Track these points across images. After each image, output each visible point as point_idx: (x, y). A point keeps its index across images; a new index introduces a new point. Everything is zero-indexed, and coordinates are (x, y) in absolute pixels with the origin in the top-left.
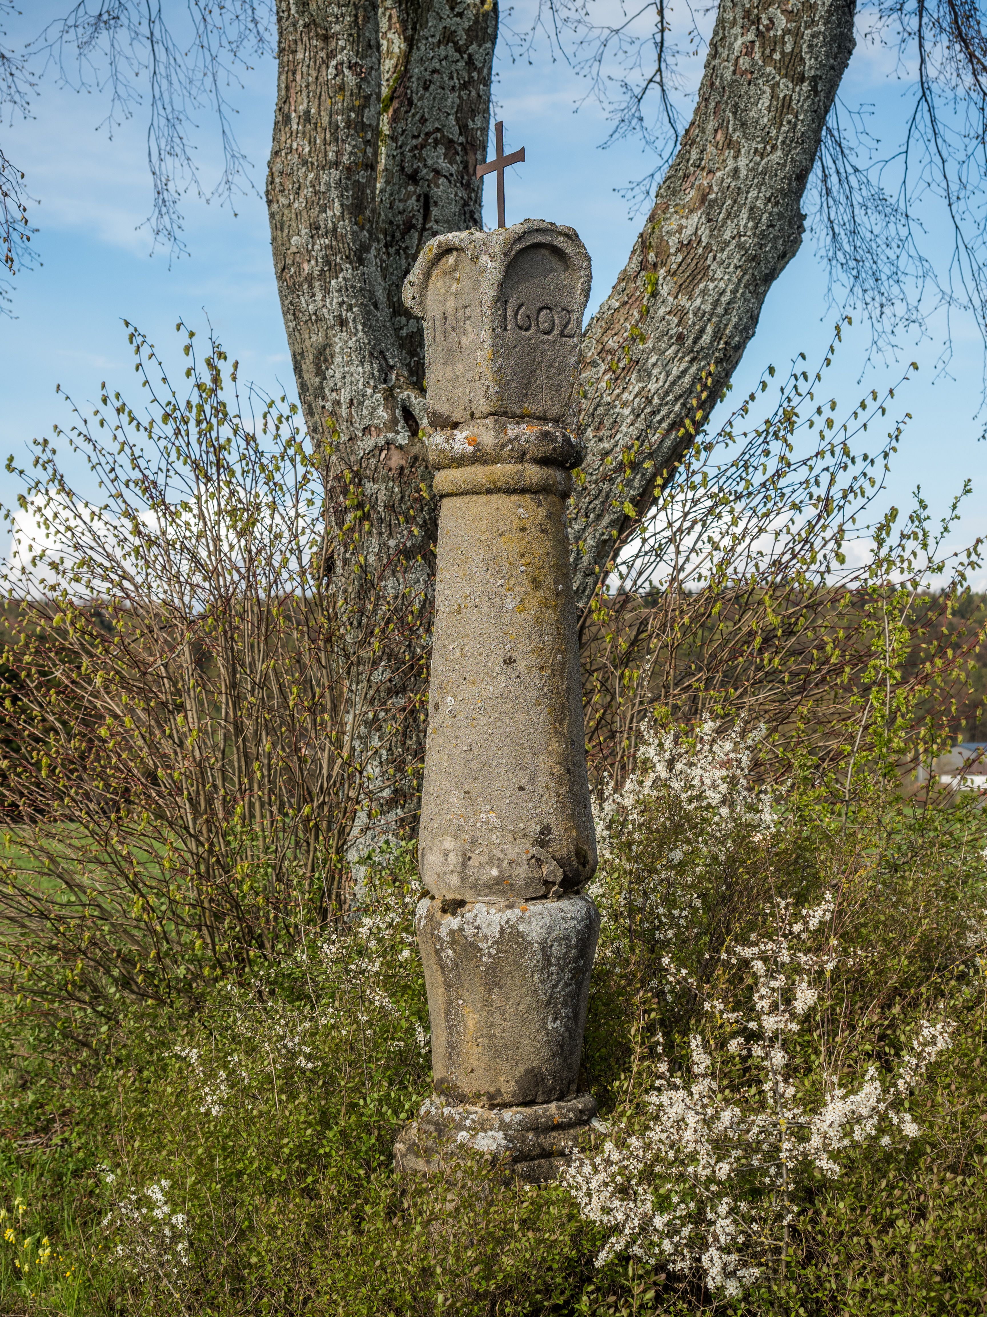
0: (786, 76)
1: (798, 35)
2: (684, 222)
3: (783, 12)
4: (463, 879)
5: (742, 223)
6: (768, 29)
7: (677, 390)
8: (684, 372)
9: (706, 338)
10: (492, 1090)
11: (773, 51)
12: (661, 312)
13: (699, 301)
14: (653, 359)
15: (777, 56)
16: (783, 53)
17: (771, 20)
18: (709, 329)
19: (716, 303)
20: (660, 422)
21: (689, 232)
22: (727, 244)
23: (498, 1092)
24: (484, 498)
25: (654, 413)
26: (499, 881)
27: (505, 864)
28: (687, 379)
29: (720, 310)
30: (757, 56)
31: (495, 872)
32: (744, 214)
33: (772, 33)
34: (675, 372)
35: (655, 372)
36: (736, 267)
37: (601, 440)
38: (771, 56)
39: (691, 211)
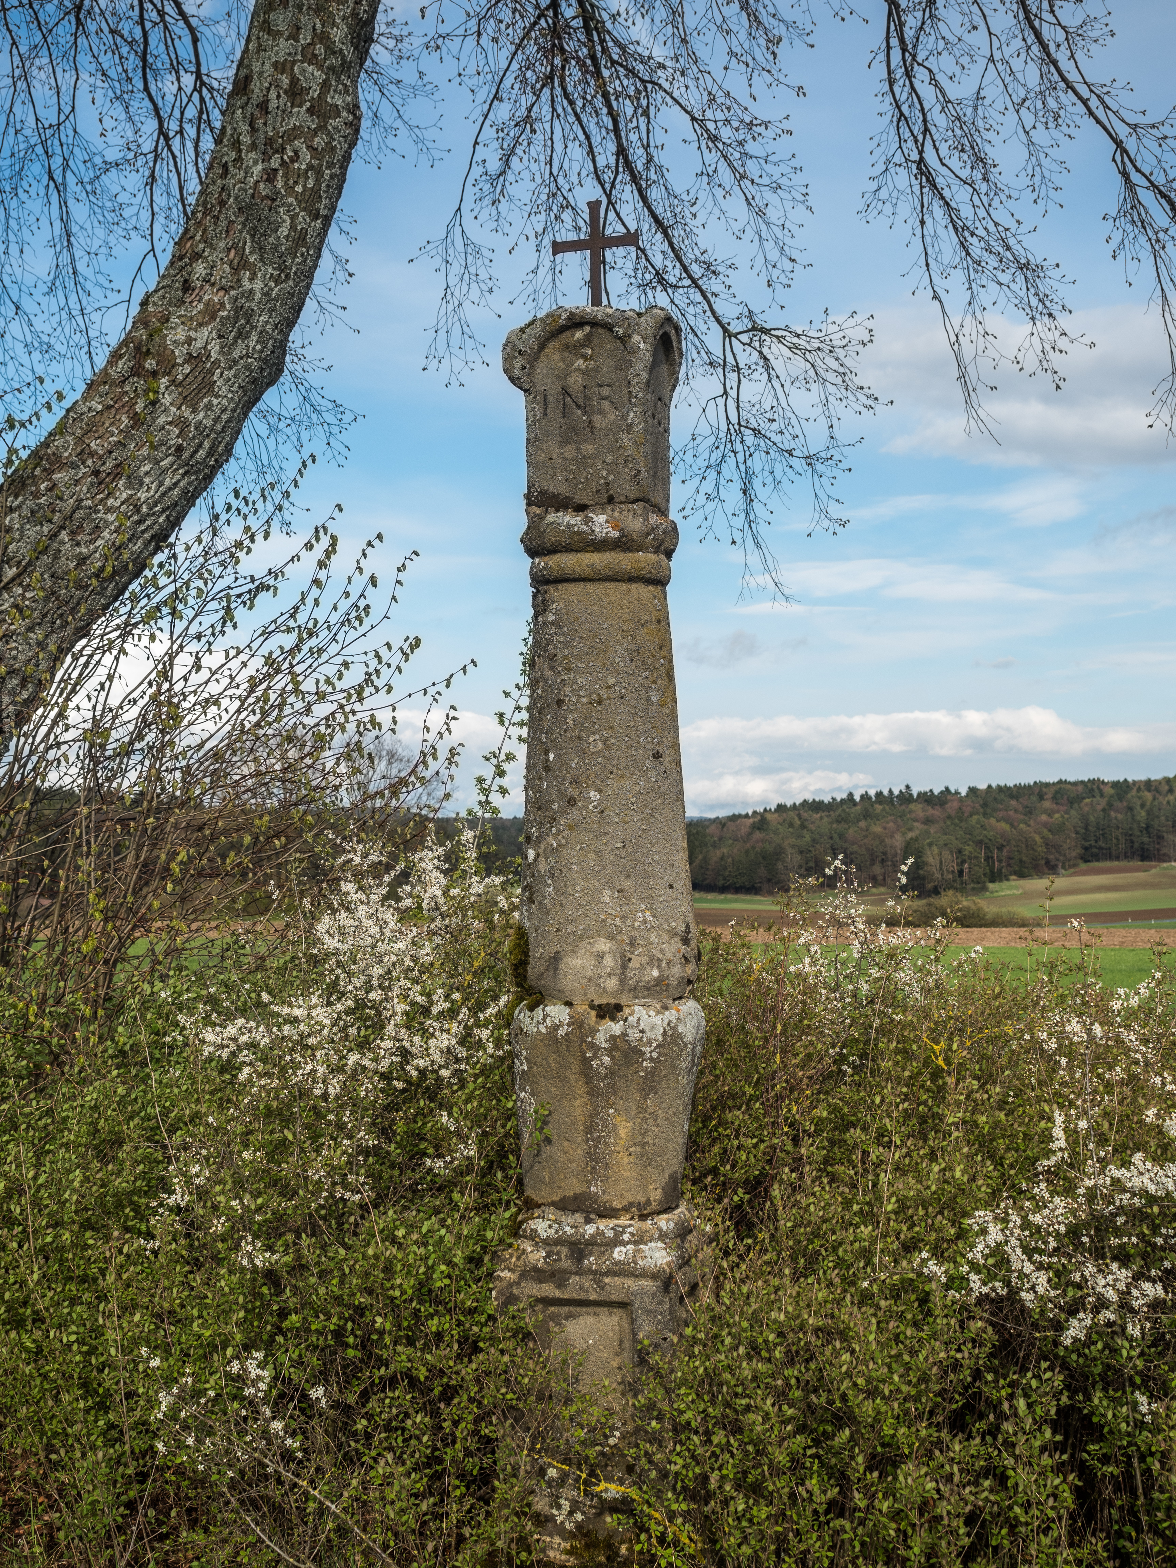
0: (304, 210)
1: (319, 173)
2: (192, 334)
3: (308, 147)
4: (622, 982)
5: (252, 344)
6: (293, 161)
7: (167, 502)
8: (175, 484)
9: (202, 453)
10: (642, 1200)
11: (296, 183)
12: (161, 420)
13: (202, 415)
14: (147, 468)
15: (299, 189)
16: (304, 186)
17: (296, 152)
18: (206, 445)
19: (217, 420)
20: (143, 532)
21: (199, 345)
22: (235, 362)
23: (648, 1202)
24: (624, 586)
25: (139, 522)
26: (658, 981)
27: (664, 964)
28: (176, 492)
29: (219, 427)
30: (280, 185)
31: (655, 973)
32: (254, 337)
33: (296, 165)
34: (168, 482)
35: (147, 480)
36: (240, 387)
37: (78, 544)
38: (293, 188)
39: (200, 325)
